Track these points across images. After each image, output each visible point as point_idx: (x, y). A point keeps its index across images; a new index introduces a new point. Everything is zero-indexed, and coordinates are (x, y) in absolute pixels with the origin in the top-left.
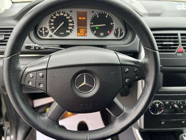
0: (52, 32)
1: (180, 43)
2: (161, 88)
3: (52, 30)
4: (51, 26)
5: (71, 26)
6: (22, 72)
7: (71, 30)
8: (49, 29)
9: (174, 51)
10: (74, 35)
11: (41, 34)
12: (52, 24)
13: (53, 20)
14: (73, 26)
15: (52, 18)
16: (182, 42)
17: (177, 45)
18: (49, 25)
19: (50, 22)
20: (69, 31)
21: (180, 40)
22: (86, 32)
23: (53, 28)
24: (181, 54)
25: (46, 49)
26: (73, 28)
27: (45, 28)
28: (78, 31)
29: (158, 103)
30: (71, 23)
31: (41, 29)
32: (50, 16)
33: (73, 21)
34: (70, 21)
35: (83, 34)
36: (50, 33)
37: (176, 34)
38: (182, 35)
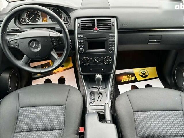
0: (29, 21)
1: (96, 25)
2: (87, 50)
3: (29, 20)
4: (27, 17)
5: (38, 17)
6: (8, 41)
7: (39, 19)
8: (26, 19)
9: (93, 30)
10: (40, 22)
11: (22, 22)
12: (28, 16)
13: (28, 14)
14: (39, 17)
15: (27, 13)
16: (97, 24)
17: (95, 26)
18: (26, 17)
19: (27, 15)
20: (37, 20)
21: (96, 23)
22: (47, 20)
23: (29, 18)
24: (96, 31)
25: (22, 30)
26: (40, 18)
27: (24, 18)
28: (43, 20)
29: (86, 58)
30: (38, 15)
31: (22, 19)
32: (26, 12)
33: (39, 14)
34: (37, 14)
35: (46, 21)
36: (27, 21)
37: (94, 20)
38: (97, 20)
